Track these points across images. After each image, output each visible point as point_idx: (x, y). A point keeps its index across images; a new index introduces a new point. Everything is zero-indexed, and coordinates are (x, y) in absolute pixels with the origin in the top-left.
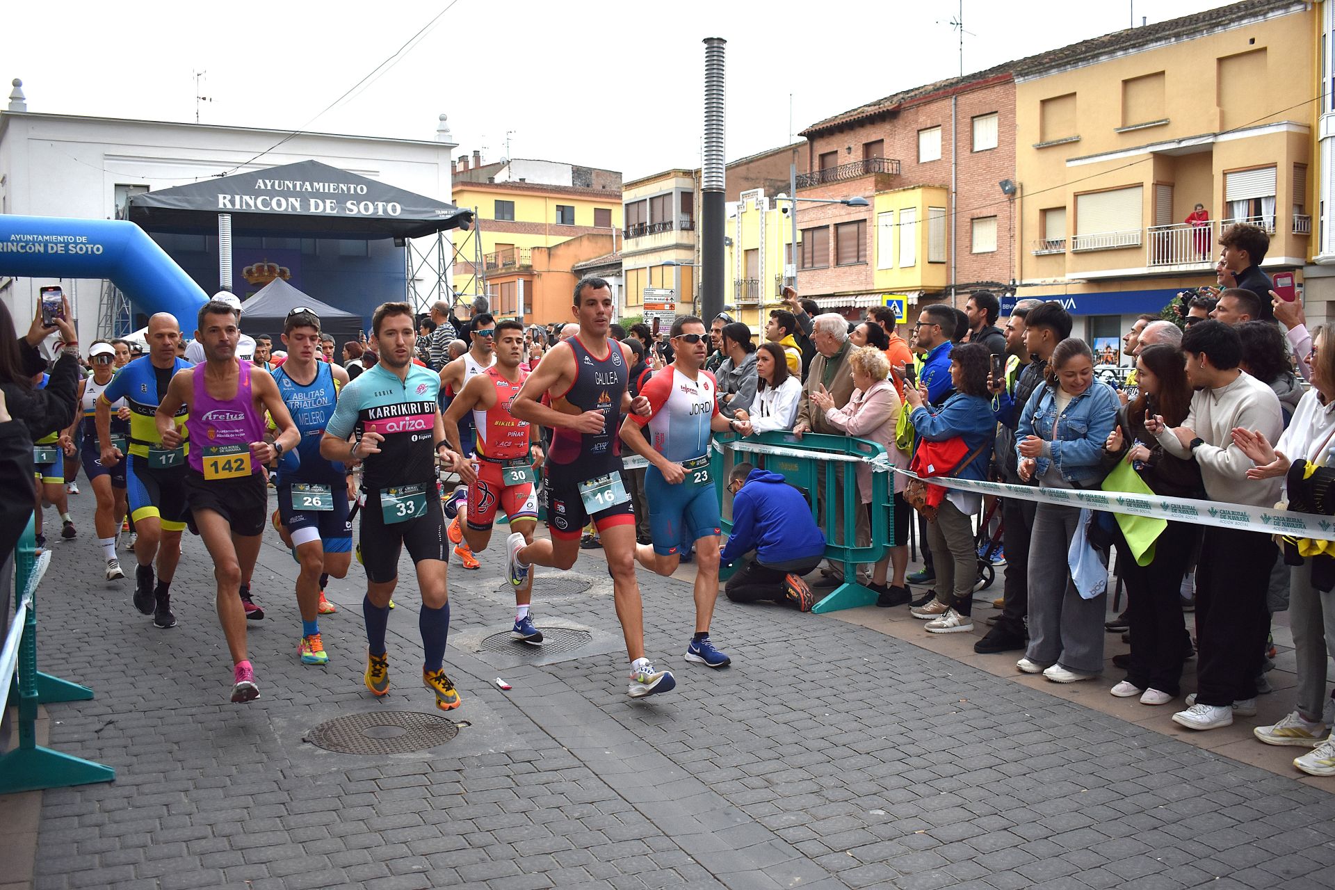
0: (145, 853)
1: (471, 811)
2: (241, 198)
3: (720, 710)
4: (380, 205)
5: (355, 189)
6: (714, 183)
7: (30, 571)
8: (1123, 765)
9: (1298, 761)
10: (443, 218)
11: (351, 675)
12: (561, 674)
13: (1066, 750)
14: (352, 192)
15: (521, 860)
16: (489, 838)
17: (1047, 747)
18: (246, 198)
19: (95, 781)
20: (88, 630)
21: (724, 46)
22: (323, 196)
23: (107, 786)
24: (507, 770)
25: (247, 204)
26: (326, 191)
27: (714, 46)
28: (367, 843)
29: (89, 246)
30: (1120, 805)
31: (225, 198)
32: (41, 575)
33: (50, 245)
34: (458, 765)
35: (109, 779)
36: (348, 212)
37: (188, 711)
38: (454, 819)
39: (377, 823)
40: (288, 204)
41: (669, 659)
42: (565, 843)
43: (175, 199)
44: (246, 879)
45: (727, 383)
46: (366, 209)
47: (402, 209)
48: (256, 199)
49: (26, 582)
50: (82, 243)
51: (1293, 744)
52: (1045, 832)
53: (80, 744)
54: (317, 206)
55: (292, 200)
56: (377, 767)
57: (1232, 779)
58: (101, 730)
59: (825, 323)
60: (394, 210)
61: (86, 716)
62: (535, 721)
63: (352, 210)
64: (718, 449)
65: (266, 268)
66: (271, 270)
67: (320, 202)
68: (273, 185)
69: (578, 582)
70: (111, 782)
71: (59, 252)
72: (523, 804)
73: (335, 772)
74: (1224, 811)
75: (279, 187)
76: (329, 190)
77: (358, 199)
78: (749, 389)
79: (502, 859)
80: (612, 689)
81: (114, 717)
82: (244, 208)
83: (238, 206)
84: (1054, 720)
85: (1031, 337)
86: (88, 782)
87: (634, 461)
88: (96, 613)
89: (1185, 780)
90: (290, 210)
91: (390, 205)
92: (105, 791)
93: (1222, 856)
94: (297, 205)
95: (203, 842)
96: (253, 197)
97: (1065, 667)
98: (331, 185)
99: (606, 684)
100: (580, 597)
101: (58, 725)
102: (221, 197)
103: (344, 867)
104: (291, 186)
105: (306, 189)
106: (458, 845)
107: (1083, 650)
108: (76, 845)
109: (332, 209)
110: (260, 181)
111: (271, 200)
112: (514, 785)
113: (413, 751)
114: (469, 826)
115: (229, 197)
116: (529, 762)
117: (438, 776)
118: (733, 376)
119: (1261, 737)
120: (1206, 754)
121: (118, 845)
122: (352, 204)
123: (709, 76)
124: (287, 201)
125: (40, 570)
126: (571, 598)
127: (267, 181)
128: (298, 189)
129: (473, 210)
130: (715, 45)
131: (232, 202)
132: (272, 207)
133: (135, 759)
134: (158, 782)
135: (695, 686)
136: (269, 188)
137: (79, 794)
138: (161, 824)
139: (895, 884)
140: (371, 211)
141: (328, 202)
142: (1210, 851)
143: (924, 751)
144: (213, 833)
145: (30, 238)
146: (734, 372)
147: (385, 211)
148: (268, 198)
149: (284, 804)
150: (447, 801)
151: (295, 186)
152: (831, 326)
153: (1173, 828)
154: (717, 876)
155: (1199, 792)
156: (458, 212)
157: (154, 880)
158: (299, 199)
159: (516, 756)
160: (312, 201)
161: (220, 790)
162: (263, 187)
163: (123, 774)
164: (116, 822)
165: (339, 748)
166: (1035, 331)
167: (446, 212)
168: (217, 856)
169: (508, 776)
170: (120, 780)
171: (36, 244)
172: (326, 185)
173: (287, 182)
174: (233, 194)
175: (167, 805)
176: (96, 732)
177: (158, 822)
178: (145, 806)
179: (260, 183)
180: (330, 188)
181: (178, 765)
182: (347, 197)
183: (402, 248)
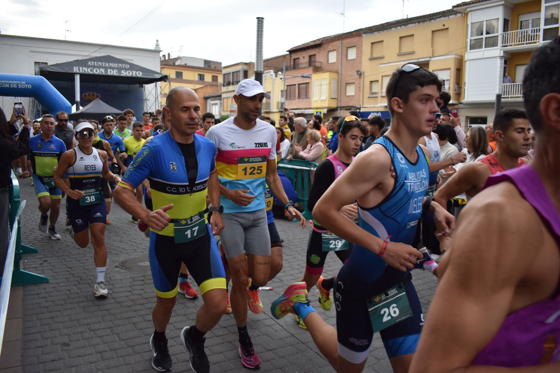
0: (63, 307)
2: (82, 69)
4: (134, 72)
6: (259, 69)
7: (18, 207)
10: (157, 77)
11: (131, 243)
14: (124, 67)
18: (84, 68)
19: (42, 282)
20: (33, 227)
21: (263, 20)
22: (113, 68)
23: (46, 284)
25: (85, 70)
26: (114, 66)
27: (260, 20)
28: (143, 303)
29: (26, 85)
31: (76, 68)
32: (22, 209)
33: (11, 85)
35: (47, 281)
39: (145, 296)
40: (100, 71)
43: (58, 68)
44: (100, 316)
46: (129, 73)
47: (142, 74)
48: (88, 69)
49: (17, 211)
50: (23, 84)
53: (35, 269)
54: (111, 72)
55: (101, 69)
56: (144, 276)
58: (42, 264)
59: (298, 121)
60: (139, 74)
61: (36, 259)
63: (123, 74)
65: (91, 94)
66: (93, 95)
67: (112, 71)
68: (94, 64)
70: (48, 282)
71: (15, 87)
73: (129, 278)
75: (97, 64)
76: (115, 66)
77: (126, 70)
79: (190, 307)
81: (46, 259)
82: (83, 72)
83: (81, 71)
85: (371, 128)
86: (40, 282)
88: (36, 221)
90: (100, 73)
91: (138, 72)
92: (45, 285)
94: (103, 71)
95: (84, 303)
96: (87, 68)
101: (26, 262)
102: (75, 68)
103: (135, 311)
104: (101, 64)
105: (107, 66)
108: (37, 305)
109: (116, 73)
111: (93, 69)
115: (78, 68)
121: (53, 305)
122: (124, 71)
123: (258, 31)
124: (99, 70)
125: (22, 207)
127: (92, 62)
128: (104, 65)
129: (168, 75)
131: (79, 70)
132: (94, 72)
133: (55, 274)
134: (65, 282)
136: (93, 65)
137: (36, 286)
138: (67, 297)
139: (325, 314)
140: (131, 74)
141: (115, 71)
143: (332, 269)
144: (87, 300)
145: (3, 82)
147: (136, 74)
148: (92, 68)
149: (111, 289)
151: (102, 64)
152: (300, 122)
154: (265, 312)
155: (424, 283)
156: (163, 75)
157: (67, 316)
158: (104, 69)
160: (109, 70)
161: (88, 285)
162: (90, 64)
163: (52, 279)
164: (51, 296)
165: (129, 270)
166: (372, 126)
167: (158, 75)
168: (89, 308)
170: (51, 281)
171: (6, 84)
172: (114, 64)
173: (99, 63)
174: (79, 66)
175: (69, 290)
176: (40, 264)
177: (66, 296)
178: (61, 291)
179: (89, 63)
180: (116, 65)
181: (72, 276)
182: (122, 69)
183: (142, 88)
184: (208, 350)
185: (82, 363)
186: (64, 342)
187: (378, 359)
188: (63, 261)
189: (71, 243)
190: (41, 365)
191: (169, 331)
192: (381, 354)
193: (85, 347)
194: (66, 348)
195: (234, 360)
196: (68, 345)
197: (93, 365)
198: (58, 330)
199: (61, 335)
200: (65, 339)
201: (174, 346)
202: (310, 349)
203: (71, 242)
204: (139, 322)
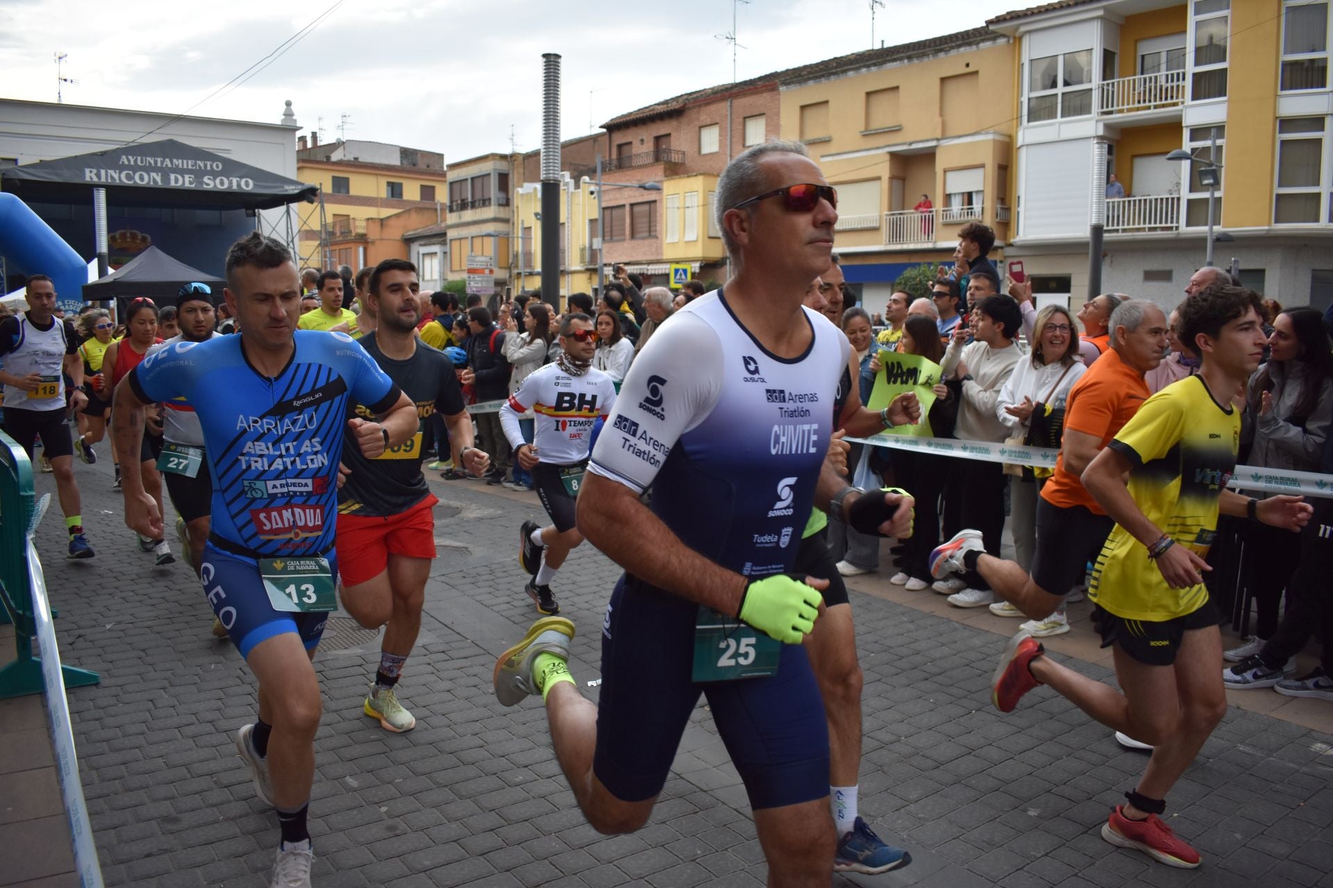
0: (145, 738)
2: (106, 173)
3: (587, 606)
4: (235, 181)
5: (211, 166)
6: (551, 175)
7: (33, 511)
8: (898, 635)
9: (1023, 627)
10: (290, 192)
12: (452, 582)
14: (209, 168)
15: (455, 726)
16: (425, 712)
18: (111, 172)
19: (84, 684)
21: (559, 60)
22: (182, 172)
23: (94, 688)
24: (426, 659)
25: (112, 177)
26: (185, 167)
27: (552, 62)
30: (899, 664)
31: (91, 172)
32: (42, 514)
35: (96, 682)
36: (205, 186)
37: (146, 624)
40: (149, 178)
42: (489, 713)
43: (47, 173)
46: (222, 183)
47: (254, 185)
48: (120, 173)
49: (29, 520)
51: (1017, 615)
54: (177, 181)
55: (153, 175)
57: (977, 642)
58: (73, 643)
59: (655, 295)
60: (247, 184)
62: (441, 620)
63: (208, 185)
65: (128, 235)
67: (180, 178)
68: (136, 161)
69: (449, 507)
70: (97, 684)
72: (446, 685)
74: (973, 665)
75: (142, 162)
76: (187, 165)
77: (215, 175)
79: (440, 727)
80: (497, 593)
81: (81, 632)
82: (109, 181)
83: (103, 180)
86: (77, 685)
87: (490, 406)
89: (943, 645)
90: (152, 183)
91: (244, 180)
92: (93, 692)
94: (158, 179)
95: (192, 727)
96: (117, 172)
97: (851, 562)
98: (190, 162)
99: (491, 590)
102: (87, 171)
104: (152, 162)
105: (167, 165)
107: (865, 551)
108: (83, 736)
109: (191, 183)
110: (124, 157)
111: (134, 174)
112: (435, 671)
113: (346, 648)
115: (95, 171)
116: (443, 652)
119: (995, 611)
120: (957, 625)
121: (120, 734)
122: (209, 179)
123: (547, 86)
124: (149, 175)
125: (41, 510)
126: (446, 521)
127: (130, 157)
128: (159, 165)
129: (318, 186)
130: (552, 59)
131: (98, 175)
132: (135, 182)
133: (110, 665)
134: (138, 683)
135: (564, 588)
136: (132, 163)
138: (151, 715)
140: (226, 186)
141: (187, 177)
142: (966, 693)
144: (198, 720)
147: (239, 185)
148: (131, 172)
149: (250, 694)
151: (156, 162)
152: (660, 297)
153: (940, 679)
155: (954, 652)
156: (304, 188)
157: (160, 759)
158: (160, 174)
159: (432, 648)
160: (172, 176)
161: (193, 686)
162: (126, 163)
163: (106, 678)
164: (112, 716)
167: (294, 187)
168: (208, 737)
169: (429, 664)
170: (104, 682)
172: (185, 161)
173: (149, 159)
174: (99, 168)
175: (151, 701)
176: (70, 644)
177: (148, 714)
178: (132, 702)
179: (124, 159)
180: (189, 164)
181: (150, 668)
182: (204, 172)
183: (252, 218)
184: (497, 817)
185: (217, 858)
186: (165, 815)
187: (870, 816)
188: (121, 634)
189: (132, 594)
190: (122, 867)
191: (401, 780)
192: (876, 806)
193: (215, 822)
194: (173, 827)
195: (557, 834)
196: (175, 820)
197: (242, 859)
198: (146, 790)
199: (155, 801)
200: (165, 808)
201: (419, 810)
202: (721, 804)
203: (133, 591)
204: (329, 764)
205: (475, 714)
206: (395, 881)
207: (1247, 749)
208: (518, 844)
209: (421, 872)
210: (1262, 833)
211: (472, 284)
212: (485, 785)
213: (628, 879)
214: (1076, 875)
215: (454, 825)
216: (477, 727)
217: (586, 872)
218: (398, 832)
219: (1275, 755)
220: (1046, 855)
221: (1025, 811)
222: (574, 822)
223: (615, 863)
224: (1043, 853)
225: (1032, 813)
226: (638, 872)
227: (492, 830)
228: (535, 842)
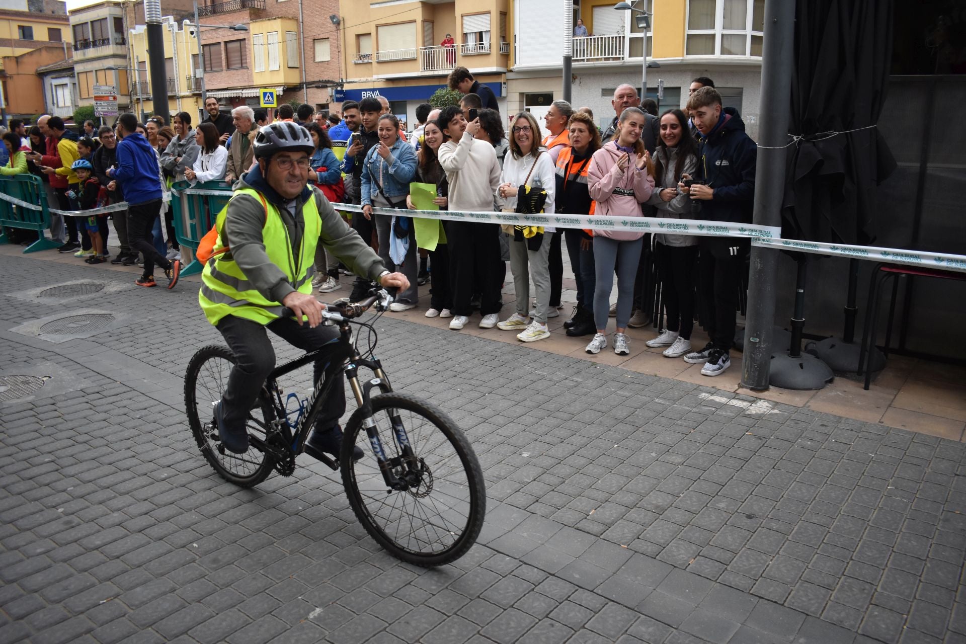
1: (70, 425)
6: (154, 18)
8: (435, 348)
9: (519, 336)
12: (101, 341)
13: (405, 345)
15: (112, 445)
16: (87, 437)
17: (396, 345)
24: (84, 399)
28: (9, 453)
30: (437, 368)
34: (52, 401)
38: (61, 431)
39: (12, 441)
41: (168, 324)
42: (137, 432)
45: (176, 151)
51: (516, 328)
52: (401, 386)
57: (489, 348)
62: (95, 370)
64: (176, 194)
69: (94, 285)
72: (103, 416)
74: (486, 364)
78: (191, 153)
79: (100, 446)
80: (137, 346)
84: (397, 331)
89: (466, 352)
93: (488, 384)
97: (400, 302)
99: (132, 343)
100: (98, 294)
106: (70, 444)
112: (92, 407)
114: (72, 433)
116: (98, 393)
117: (39, 410)
118: (181, 145)
119: (500, 327)
120: (475, 338)
126: (93, 295)
135: (189, 337)
142: (482, 382)
146: (181, 143)
150: (53, 422)
153: (464, 375)
155: (474, 357)
159: (88, 391)
169: (87, 403)
184: (150, 504)
191: (72, 488)
195: (196, 510)
201: (88, 507)
204: (13, 483)
205: (126, 434)
206: (74, 559)
207: (660, 401)
208: (168, 520)
209: (93, 550)
210: (668, 451)
211: (100, 109)
212: (139, 483)
213: (250, 532)
214: (553, 490)
215: (116, 514)
216: (129, 443)
217: (220, 532)
218: (74, 524)
219: (677, 403)
220: (534, 480)
221: (521, 454)
222: (208, 500)
223: (240, 523)
224: (532, 479)
225: (525, 455)
226: (257, 527)
227: (146, 514)
228: (180, 517)
